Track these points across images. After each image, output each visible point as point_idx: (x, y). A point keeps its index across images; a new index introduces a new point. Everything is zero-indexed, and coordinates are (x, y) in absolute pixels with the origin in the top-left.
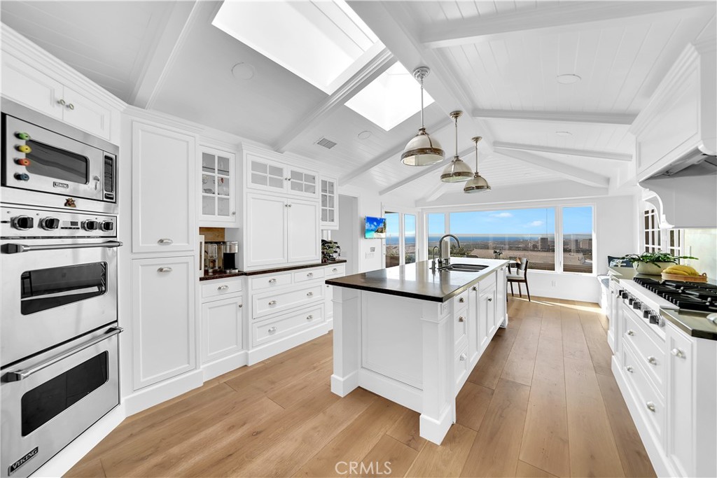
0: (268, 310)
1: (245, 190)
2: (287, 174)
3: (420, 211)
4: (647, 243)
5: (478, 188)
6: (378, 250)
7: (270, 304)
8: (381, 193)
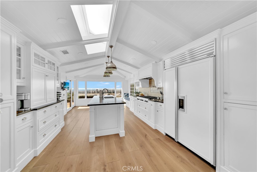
0: (43, 125)
1: (32, 67)
2: (46, 62)
3: (76, 80)
4: (131, 90)
5: (107, 76)
6: (65, 95)
7: (44, 123)
8: (66, 72)
